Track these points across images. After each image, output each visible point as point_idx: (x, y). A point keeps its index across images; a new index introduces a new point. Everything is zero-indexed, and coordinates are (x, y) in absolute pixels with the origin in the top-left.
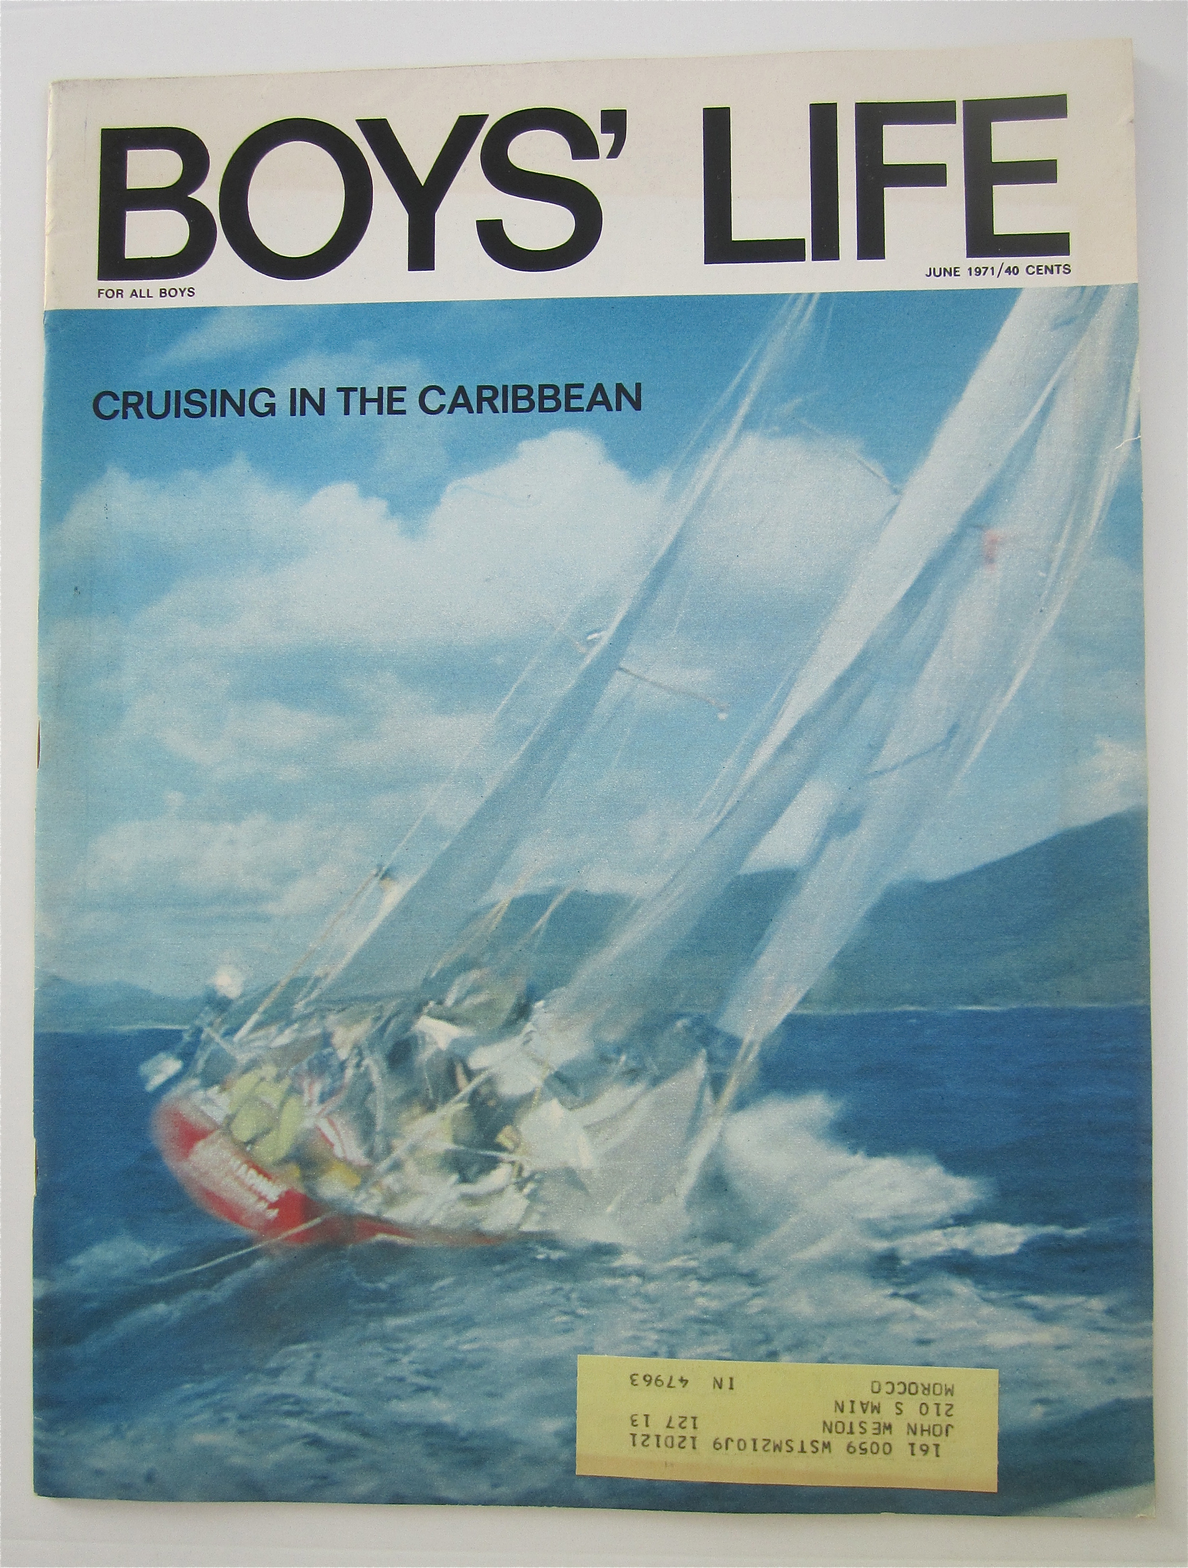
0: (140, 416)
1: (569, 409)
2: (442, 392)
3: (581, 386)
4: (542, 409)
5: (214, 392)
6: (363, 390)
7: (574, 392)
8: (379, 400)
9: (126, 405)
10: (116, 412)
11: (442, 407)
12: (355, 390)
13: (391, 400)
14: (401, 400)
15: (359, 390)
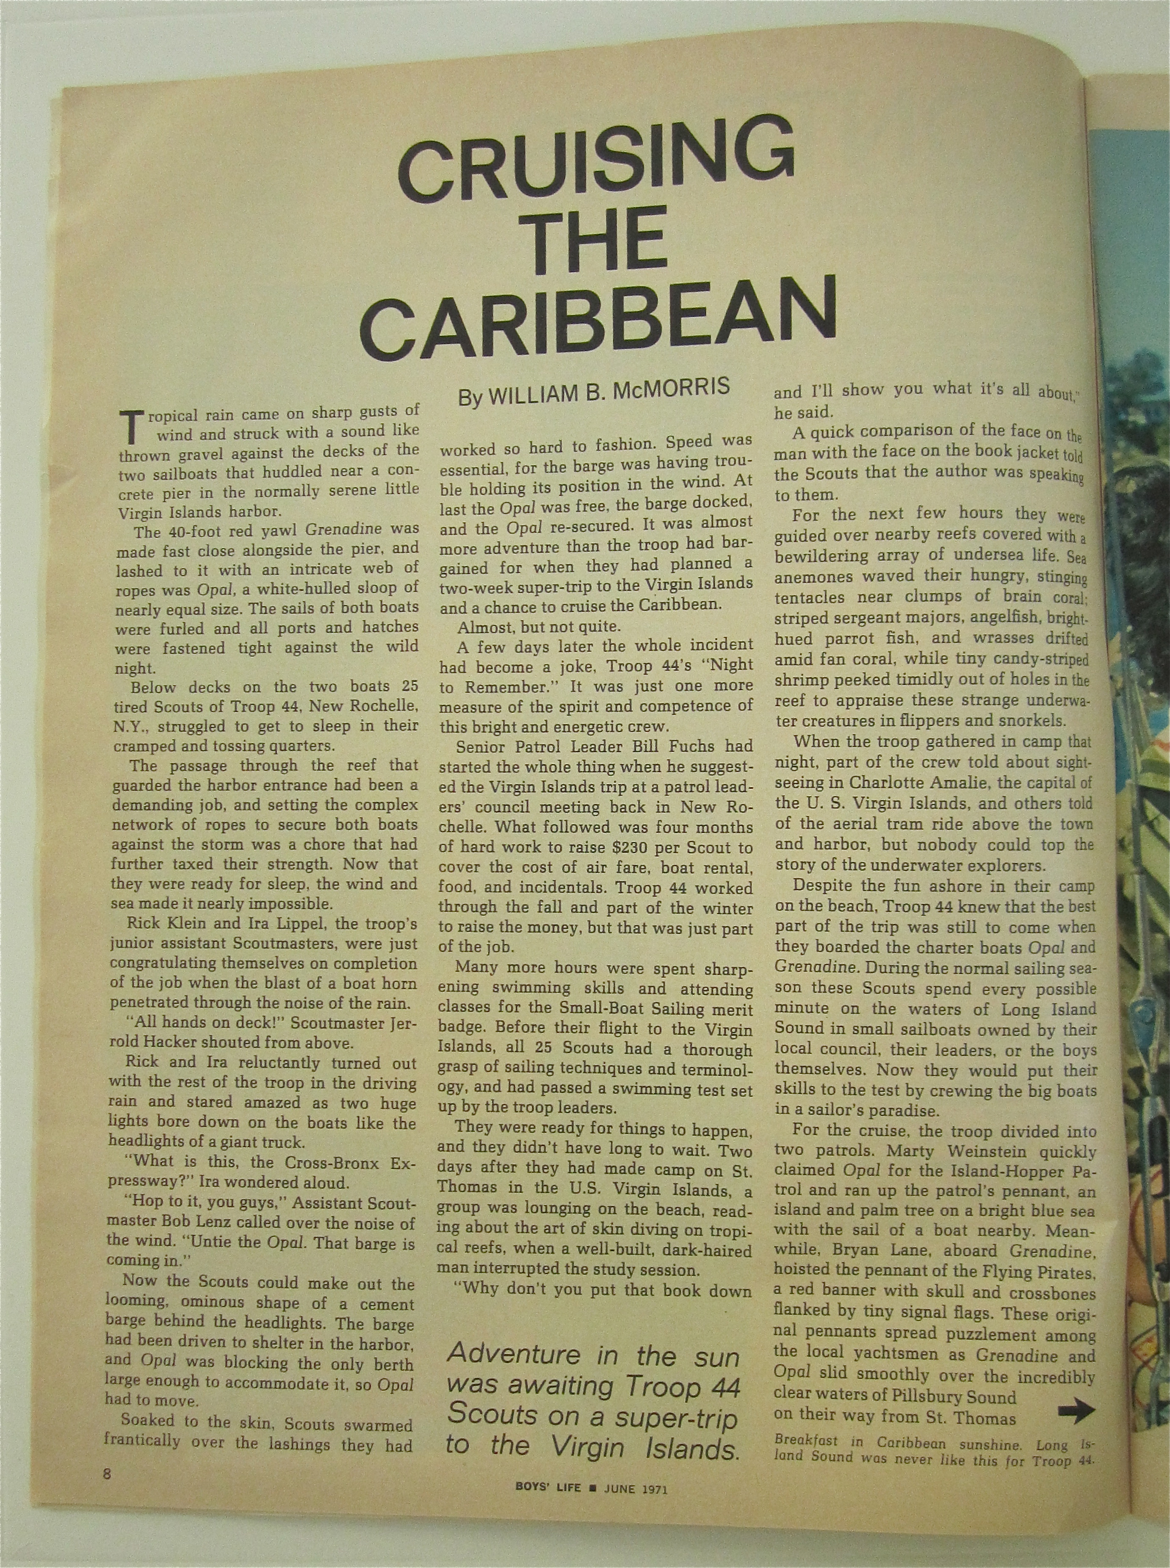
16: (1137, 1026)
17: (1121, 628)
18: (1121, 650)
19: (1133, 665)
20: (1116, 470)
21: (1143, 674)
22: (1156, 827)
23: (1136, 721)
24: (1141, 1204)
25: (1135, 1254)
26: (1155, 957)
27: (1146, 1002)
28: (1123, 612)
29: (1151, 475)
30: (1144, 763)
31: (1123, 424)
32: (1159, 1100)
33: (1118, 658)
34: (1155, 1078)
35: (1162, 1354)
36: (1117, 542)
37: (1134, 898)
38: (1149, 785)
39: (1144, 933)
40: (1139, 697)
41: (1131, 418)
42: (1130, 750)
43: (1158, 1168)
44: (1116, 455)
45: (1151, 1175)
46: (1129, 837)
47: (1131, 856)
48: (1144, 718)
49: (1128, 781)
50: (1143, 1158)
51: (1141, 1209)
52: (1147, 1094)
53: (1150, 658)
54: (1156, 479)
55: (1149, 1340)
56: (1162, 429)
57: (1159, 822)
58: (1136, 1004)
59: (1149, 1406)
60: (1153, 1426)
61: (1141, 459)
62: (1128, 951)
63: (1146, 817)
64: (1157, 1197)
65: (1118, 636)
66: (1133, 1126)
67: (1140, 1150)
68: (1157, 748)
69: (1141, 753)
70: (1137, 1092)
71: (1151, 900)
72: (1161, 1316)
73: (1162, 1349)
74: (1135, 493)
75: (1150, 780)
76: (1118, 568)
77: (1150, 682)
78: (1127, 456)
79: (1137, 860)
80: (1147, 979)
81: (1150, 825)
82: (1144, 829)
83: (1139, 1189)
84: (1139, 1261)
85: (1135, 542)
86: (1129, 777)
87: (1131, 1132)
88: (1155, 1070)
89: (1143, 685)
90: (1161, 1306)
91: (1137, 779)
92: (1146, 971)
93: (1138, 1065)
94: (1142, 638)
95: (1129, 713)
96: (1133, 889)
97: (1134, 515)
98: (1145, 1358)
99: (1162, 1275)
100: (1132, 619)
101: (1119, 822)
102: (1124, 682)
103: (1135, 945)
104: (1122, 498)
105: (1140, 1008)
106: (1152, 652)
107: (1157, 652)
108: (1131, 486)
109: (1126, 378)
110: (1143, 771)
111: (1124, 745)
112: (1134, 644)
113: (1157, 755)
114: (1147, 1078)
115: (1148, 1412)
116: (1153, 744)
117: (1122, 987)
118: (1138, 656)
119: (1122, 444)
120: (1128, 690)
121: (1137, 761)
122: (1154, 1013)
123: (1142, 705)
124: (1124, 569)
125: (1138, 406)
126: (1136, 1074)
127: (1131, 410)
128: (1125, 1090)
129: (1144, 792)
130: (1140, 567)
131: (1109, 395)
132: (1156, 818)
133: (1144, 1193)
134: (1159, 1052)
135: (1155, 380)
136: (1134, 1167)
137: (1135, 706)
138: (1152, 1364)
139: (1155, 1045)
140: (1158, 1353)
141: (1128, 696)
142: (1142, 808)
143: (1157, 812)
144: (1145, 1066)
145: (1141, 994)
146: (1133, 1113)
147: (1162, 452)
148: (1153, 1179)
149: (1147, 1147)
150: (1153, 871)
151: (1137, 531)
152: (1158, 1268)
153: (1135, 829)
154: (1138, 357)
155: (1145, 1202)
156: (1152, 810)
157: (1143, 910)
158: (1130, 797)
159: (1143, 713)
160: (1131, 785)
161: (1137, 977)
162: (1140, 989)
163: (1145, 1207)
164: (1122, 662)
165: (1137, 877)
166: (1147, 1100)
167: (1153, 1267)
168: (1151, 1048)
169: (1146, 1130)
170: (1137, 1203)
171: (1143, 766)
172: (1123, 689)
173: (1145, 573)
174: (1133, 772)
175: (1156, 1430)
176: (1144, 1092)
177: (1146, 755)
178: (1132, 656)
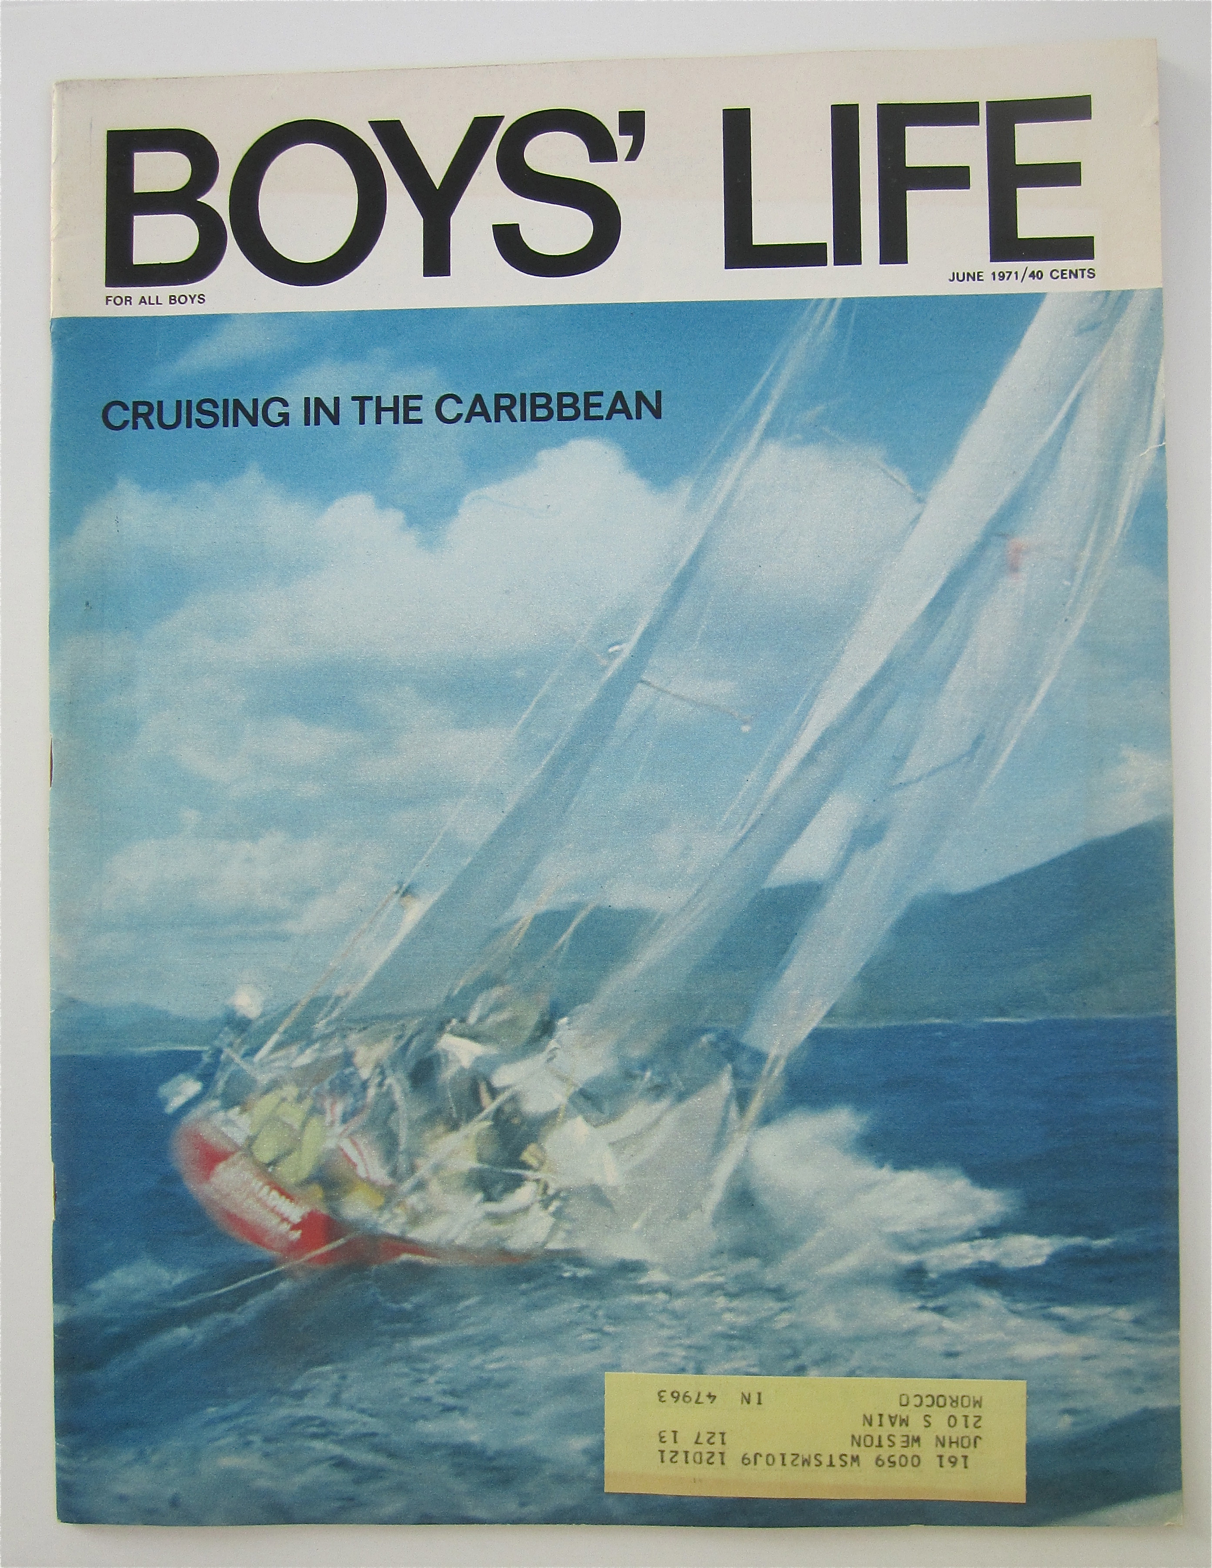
0: (150, 426)
1: (588, 417)
2: (459, 401)
3: (600, 394)
4: (561, 418)
5: (226, 401)
6: (379, 399)
7: (593, 400)
8: (395, 409)
9: (136, 415)
10: (126, 423)
11: (459, 416)
12: (370, 398)
13: (407, 409)
14: (418, 409)
15: (374, 399)
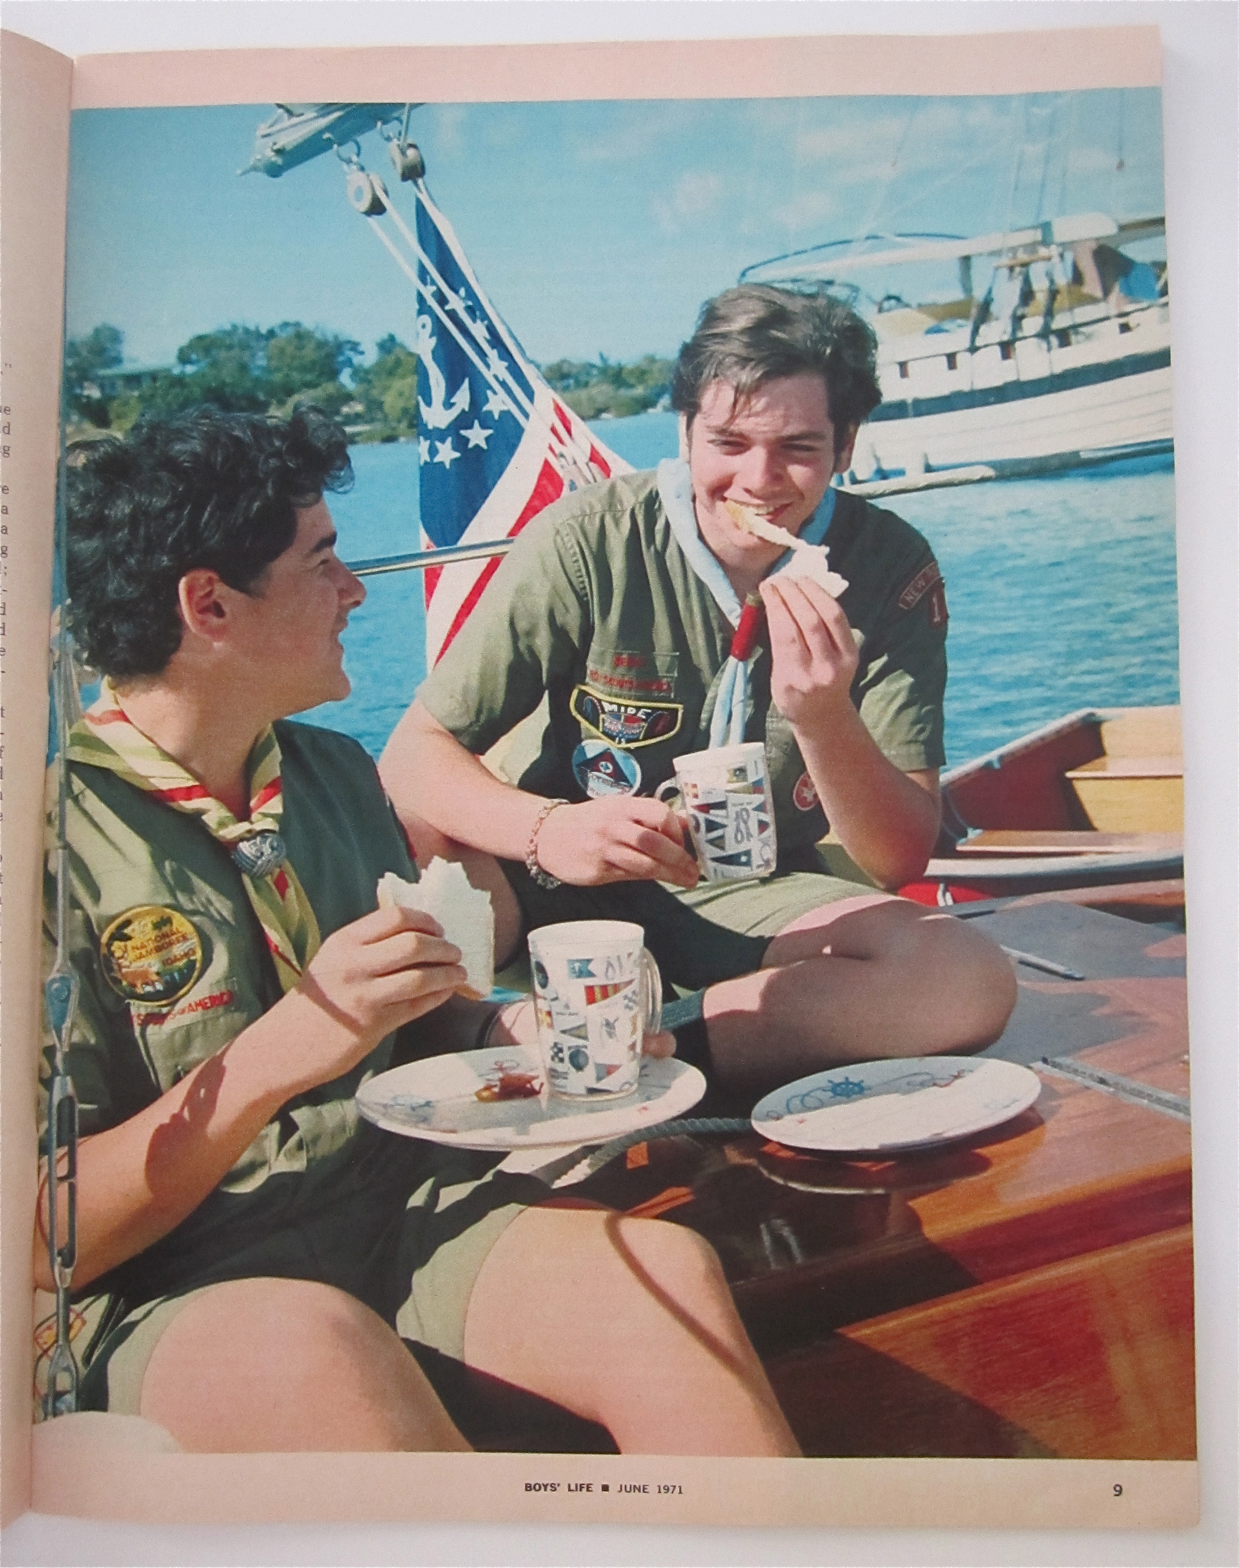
16: (52, 1004)
17: (61, 602)
18: (61, 623)
19: (70, 638)
20: (68, 443)
21: (78, 647)
22: (81, 802)
23: (68, 695)
24: (47, 1186)
25: (39, 1238)
26: (72, 933)
27: (63, 979)
28: (64, 585)
29: (102, 449)
30: (73, 737)
31: (78, 397)
32: (68, 1079)
33: (56, 630)
34: (66, 1056)
35: (61, 1342)
36: (64, 516)
37: (57, 873)
38: (78, 759)
39: (64, 908)
40: (74, 669)
41: (86, 393)
42: (60, 723)
43: (65, 1149)
44: (69, 429)
45: (58, 1156)
46: (56, 810)
47: (56, 830)
48: (77, 691)
49: (57, 755)
50: (51, 1140)
51: (46, 1191)
52: (58, 1074)
53: (86, 631)
54: (106, 453)
55: (49, 1328)
56: (115, 404)
57: (84, 797)
58: (54, 981)
59: (47, 1395)
60: (49, 1418)
61: (93, 433)
62: (49, 927)
63: (72, 792)
64: (62, 1179)
65: (59, 607)
66: (44, 1106)
67: (48, 1131)
68: (87, 722)
69: (70, 727)
70: (50, 1071)
71: (72, 875)
72: (61, 1302)
73: (61, 1338)
74: (85, 465)
75: (78, 754)
76: (64, 539)
77: (85, 655)
78: (79, 430)
79: (61, 835)
80: (64, 955)
81: (76, 799)
82: (69, 803)
83: (45, 1170)
84: (43, 1246)
85: (80, 516)
86: (58, 750)
87: (41, 1111)
88: (66, 1049)
89: (77, 658)
90: (61, 1295)
91: (64, 753)
92: (64, 948)
93: (51, 1043)
94: (79, 611)
95: (62, 686)
96: (57, 864)
97: (82, 489)
98: (45, 1347)
99: (63, 1260)
100: (72, 594)
101: (45, 796)
102: (60, 655)
103: (54, 920)
104: (71, 471)
105: (56, 985)
106: (89, 625)
107: (93, 625)
108: (80, 460)
109: (84, 353)
110: (73, 744)
111: (56, 719)
112: (71, 617)
113: (86, 728)
114: (59, 1057)
115: (46, 1402)
116: (84, 717)
117: (44, 963)
118: (74, 630)
119: (75, 418)
120: (63, 663)
121: (66, 734)
122: (69, 991)
123: (74, 677)
124: (68, 543)
125: (93, 380)
126: (49, 1052)
127: (86, 384)
128: (41, 1069)
129: (72, 766)
130: (84, 540)
131: (67, 369)
132: (82, 792)
133: (49, 1176)
134: (71, 1030)
135: (113, 354)
136: (44, 1149)
137: (67, 680)
138: (51, 1353)
139: (68, 1023)
140: (56, 1341)
141: (62, 670)
142: (68, 783)
143: (82, 786)
144: (58, 1045)
145: (58, 971)
146: (46, 1094)
147: (114, 426)
148: (59, 1160)
149: (55, 1129)
150: (76, 847)
151: (82, 505)
152: (60, 1254)
153: (61, 803)
154: (97, 331)
155: (50, 1184)
156: (78, 785)
157: (64, 886)
158: (58, 770)
159: (75, 685)
160: (59, 759)
161: (55, 952)
162: (56, 967)
163: (50, 1189)
164: (60, 634)
165: (60, 851)
166: (58, 1079)
167: (56, 1251)
168: (64, 1026)
169: (54, 1111)
170: (43, 1186)
171: (71, 740)
172: (59, 662)
173: (87, 546)
174: (62, 745)
175: (52, 1422)
176: (55, 1071)
177: (75, 729)
178: (68, 629)
